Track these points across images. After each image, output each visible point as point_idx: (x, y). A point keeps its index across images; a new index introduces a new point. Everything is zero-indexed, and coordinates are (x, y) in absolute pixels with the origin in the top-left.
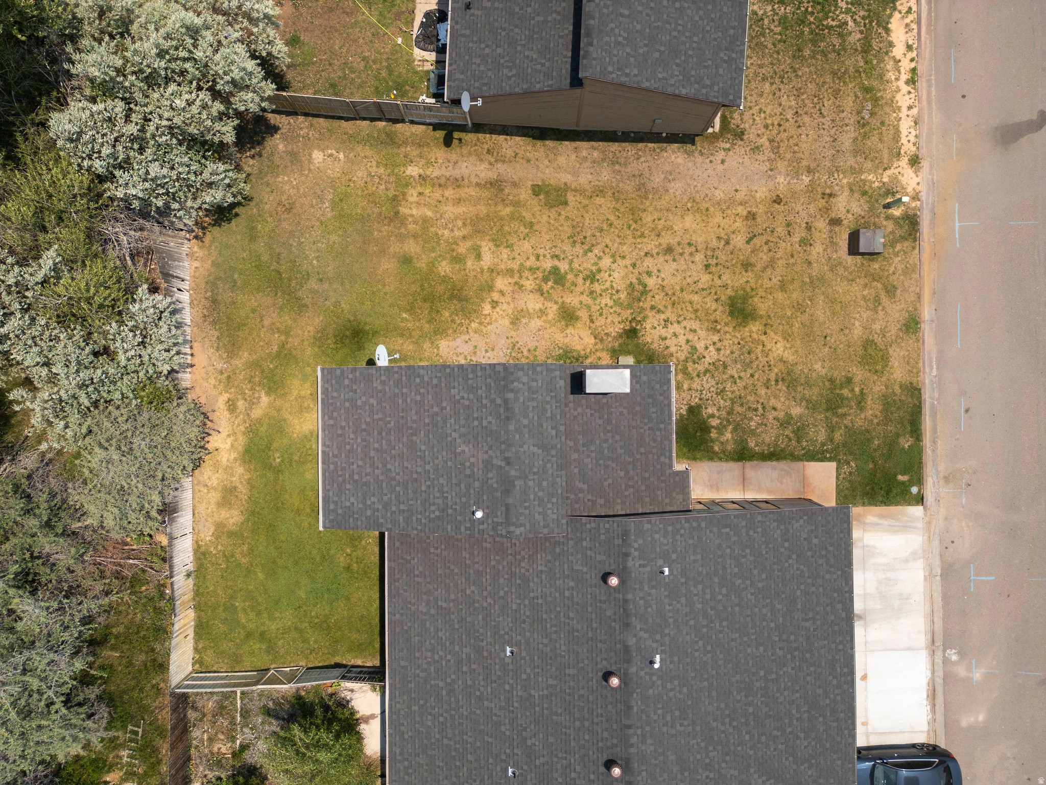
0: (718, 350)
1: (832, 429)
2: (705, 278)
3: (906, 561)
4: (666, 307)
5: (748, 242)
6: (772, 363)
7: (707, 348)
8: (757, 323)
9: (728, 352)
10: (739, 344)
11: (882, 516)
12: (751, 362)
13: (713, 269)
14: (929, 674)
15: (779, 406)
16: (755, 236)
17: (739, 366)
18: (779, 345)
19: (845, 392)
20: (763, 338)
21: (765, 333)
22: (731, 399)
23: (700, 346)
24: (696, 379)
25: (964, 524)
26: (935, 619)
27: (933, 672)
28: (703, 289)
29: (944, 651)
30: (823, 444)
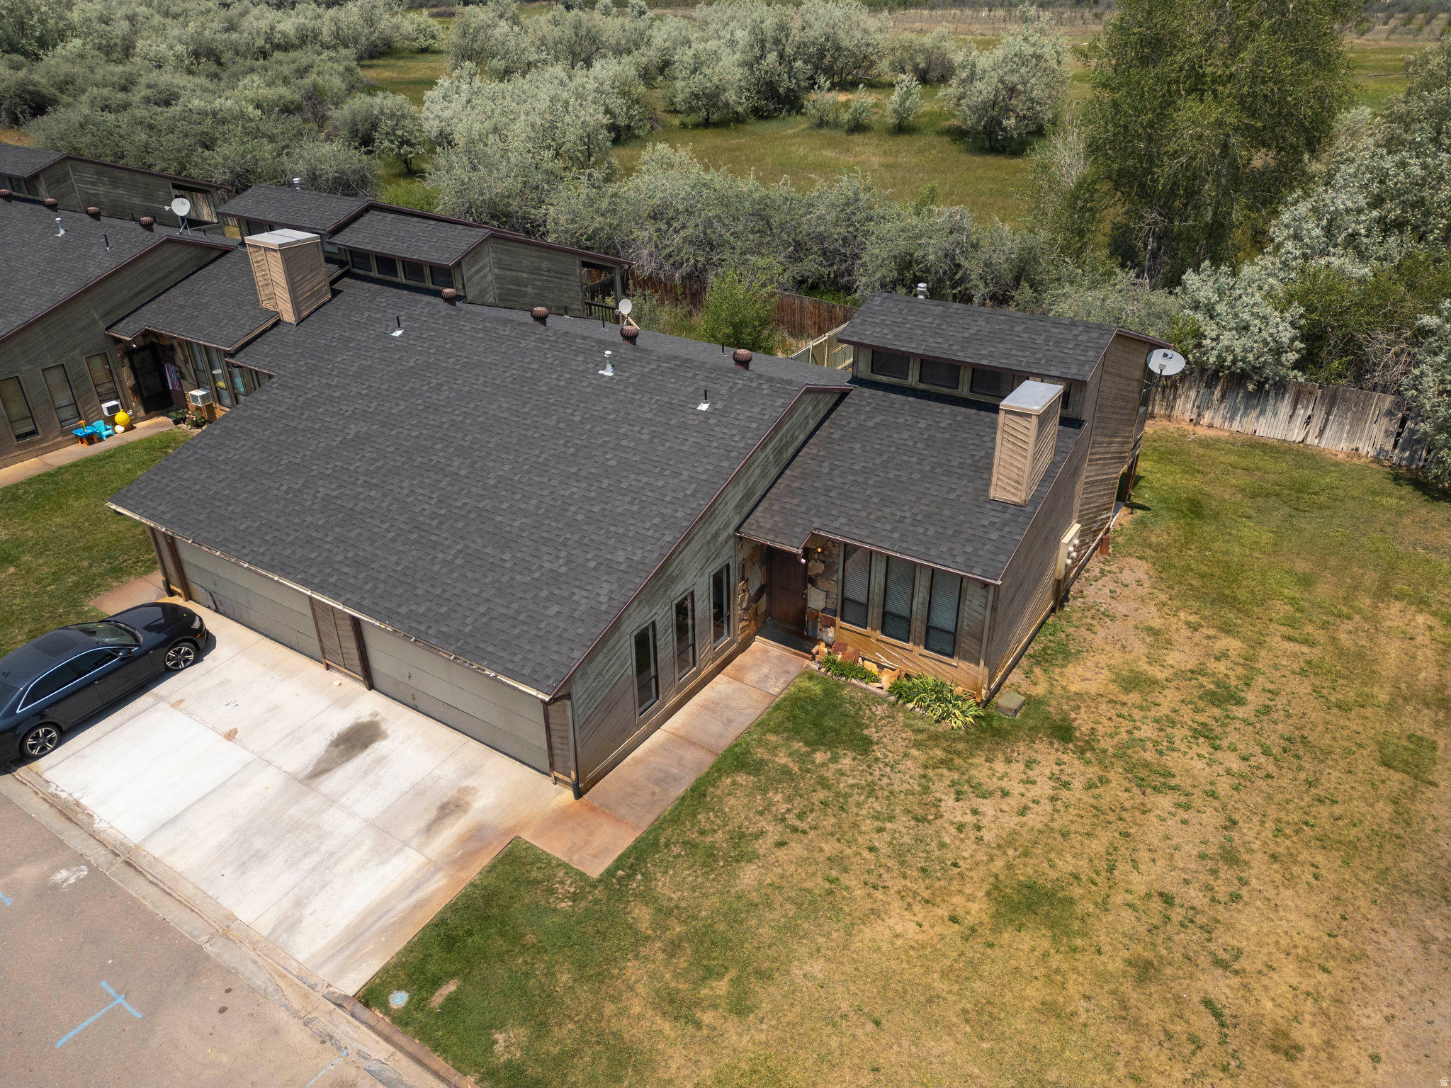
0: (960, 828)
1: (664, 913)
2: (1139, 883)
3: (299, 903)
4: (1097, 797)
5: (1208, 1003)
6: (879, 894)
7: (975, 812)
8: (986, 919)
9: (947, 840)
10: (955, 865)
11: (421, 905)
12: (902, 863)
13: (1157, 905)
14: (98, 826)
15: (781, 853)
16: (1222, 1025)
17: (906, 839)
18: (912, 928)
19: (722, 987)
20: (943, 912)
21: (954, 919)
22: (846, 796)
23: (987, 807)
24: (921, 771)
25: (225, 1058)
26: (153, 889)
27: (92, 835)
28: (1111, 869)
29: (93, 870)
30: (648, 877)
